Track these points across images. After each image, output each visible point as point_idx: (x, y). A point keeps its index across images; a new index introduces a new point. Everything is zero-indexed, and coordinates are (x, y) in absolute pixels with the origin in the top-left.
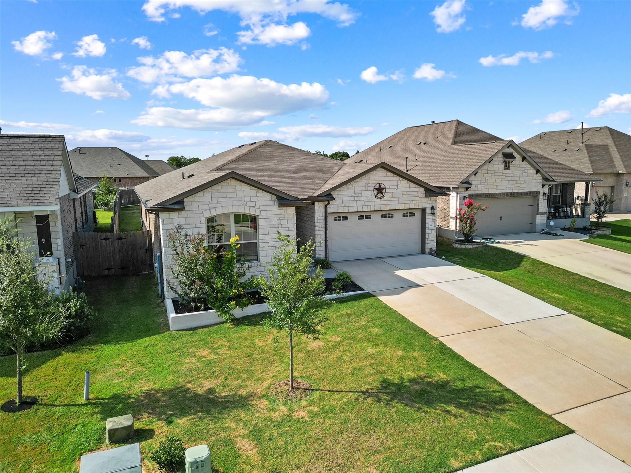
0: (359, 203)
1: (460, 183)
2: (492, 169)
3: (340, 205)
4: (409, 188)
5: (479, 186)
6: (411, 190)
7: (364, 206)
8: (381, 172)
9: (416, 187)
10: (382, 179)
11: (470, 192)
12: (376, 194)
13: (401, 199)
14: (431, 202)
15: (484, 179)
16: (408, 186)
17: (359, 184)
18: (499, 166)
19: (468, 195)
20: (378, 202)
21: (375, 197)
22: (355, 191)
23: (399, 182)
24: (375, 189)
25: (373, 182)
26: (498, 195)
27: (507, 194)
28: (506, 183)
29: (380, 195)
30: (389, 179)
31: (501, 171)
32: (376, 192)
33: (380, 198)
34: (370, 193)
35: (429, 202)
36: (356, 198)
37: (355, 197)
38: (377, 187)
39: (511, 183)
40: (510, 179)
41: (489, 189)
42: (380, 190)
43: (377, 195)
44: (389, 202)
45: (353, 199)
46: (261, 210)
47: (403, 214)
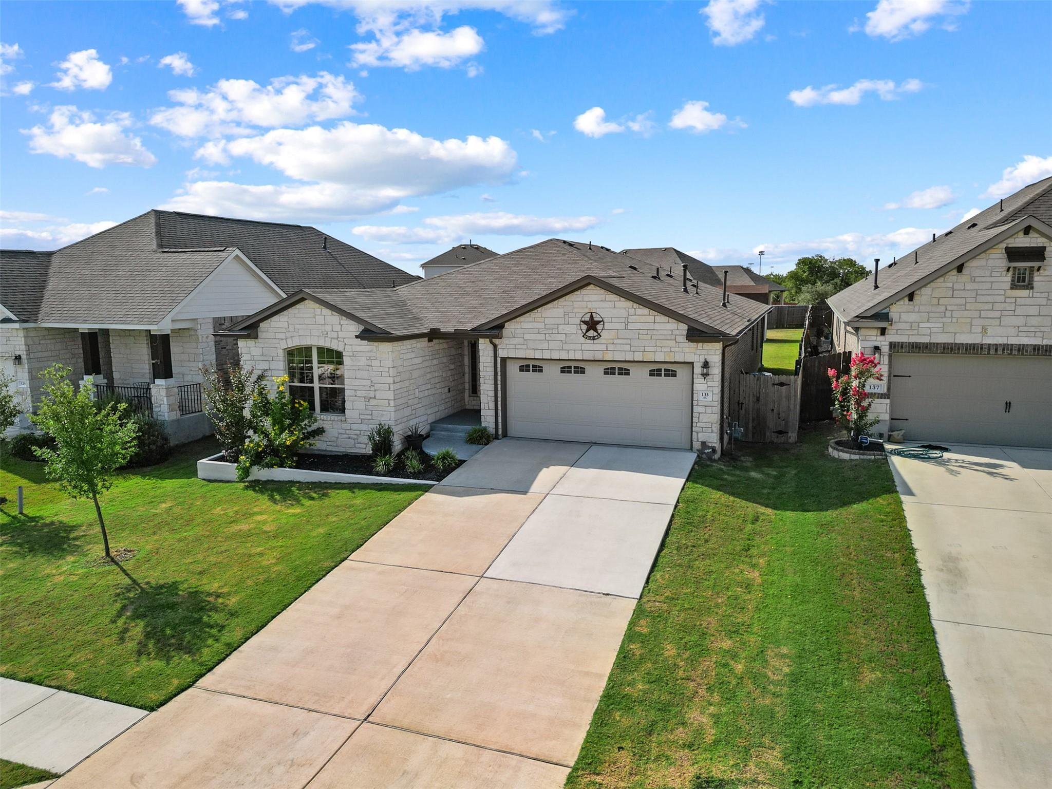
0: (553, 345)
1: (857, 317)
3: (519, 347)
4: (654, 323)
5: (921, 325)
6: (657, 327)
7: (562, 350)
8: (595, 292)
9: (668, 322)
10: (596, 305)
11: (892, 337)
12: (584, 331)
13: (634, 343)
14: (704, 352)
15: (942, 308)
16: (651, 319)
17: (552, 312)
19: (888, 343)
20: (589, 345)
21: (583, 336)
22: (545, 325)
23: (632, 311)
24: (582, 322)
25: (580, 310)
26: (989, 348)
28: (1020, 321)
29: (591, 333)
30: (611, 304)
31: (1003, 292)
32: (584, 327)
33: (593, 338)
34: (575, 329)
35: (698, 352)
36: (547, 335)
37: (545, 334)
38: (587, 318)
41: (955, 334)
42: (592, 324)
43: (586, 332)
44: (611, 347)
45: (542, 337)
46: (345, 344)
47: (650, 371)
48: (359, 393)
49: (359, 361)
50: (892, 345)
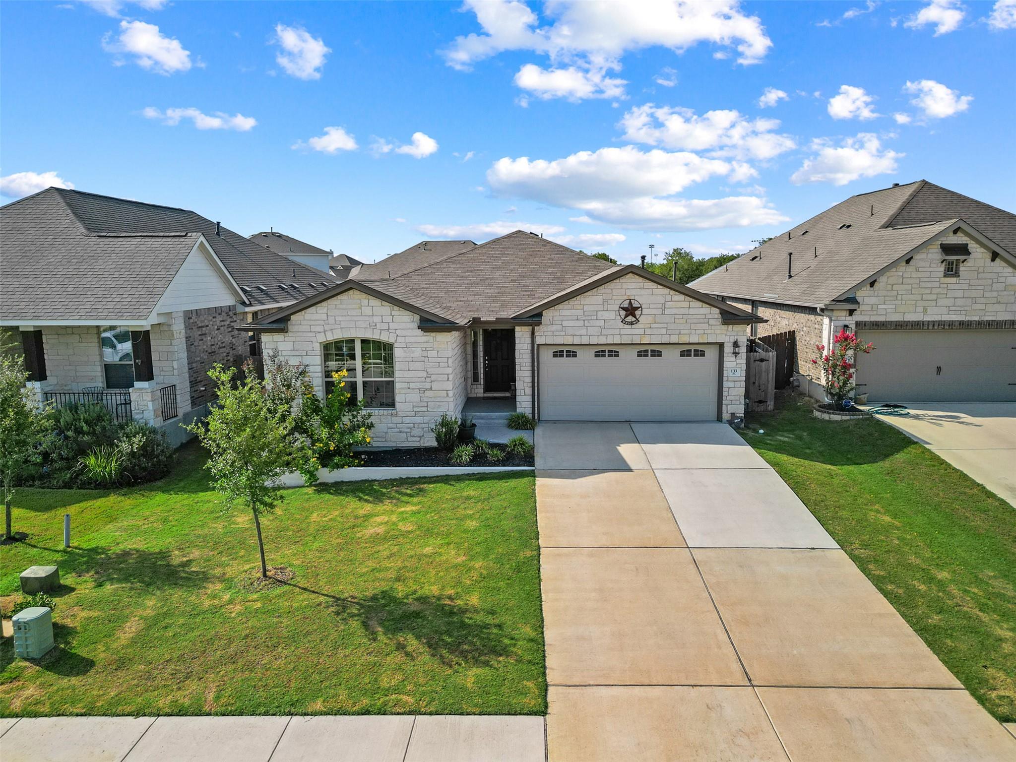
0: (591, 331)
1: (833, 300)
2: (914, 275)
3: (557, 333)
4: (689, 308)
5: (880, 307)
6: (692, 311)
7: (601, 335)
8: (633, 280)
9: (702, 307)
10: (634, 292)
11: (857, 317)
12: (623, 317)
13: (671, 326)
14: (733, 333)
15: (895, 293)
16: (686, 304)
17: (591, 300)
18: (931, 269)
19: (854, 322)
20: (627, 330)
21: (622, 322)
22: (584, 312)
23: (668, 298)
24: (621, 308)
25: (619, 297)
26: (928, 325)
27: (951, 324)
28: (949, 302)
29: (630, 319)
30: (649, 292)
31: (938, 280)
32: (623, 313)
33: (632, 323)
34: (613, 315)
35: (729, 333)
36: (586, 322)
37: (584, 320)
38: (626, 305)
39: (960, 302)
40: (960, 294)
41: (904, 313)
42: (631, 310)
43: (625, 318)
44: (648, 331)
45: (581, 323)
46: (397, 336)
47: (681, 352)
48: (412, 385)
49: (413, 352)
50: (858, 324)
